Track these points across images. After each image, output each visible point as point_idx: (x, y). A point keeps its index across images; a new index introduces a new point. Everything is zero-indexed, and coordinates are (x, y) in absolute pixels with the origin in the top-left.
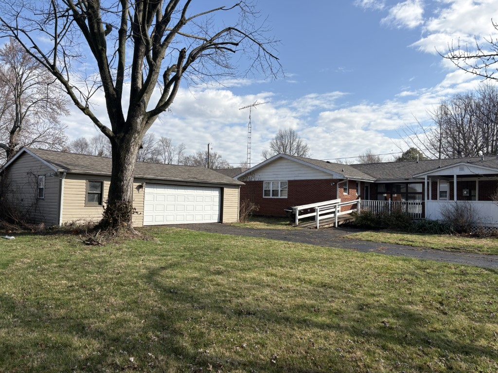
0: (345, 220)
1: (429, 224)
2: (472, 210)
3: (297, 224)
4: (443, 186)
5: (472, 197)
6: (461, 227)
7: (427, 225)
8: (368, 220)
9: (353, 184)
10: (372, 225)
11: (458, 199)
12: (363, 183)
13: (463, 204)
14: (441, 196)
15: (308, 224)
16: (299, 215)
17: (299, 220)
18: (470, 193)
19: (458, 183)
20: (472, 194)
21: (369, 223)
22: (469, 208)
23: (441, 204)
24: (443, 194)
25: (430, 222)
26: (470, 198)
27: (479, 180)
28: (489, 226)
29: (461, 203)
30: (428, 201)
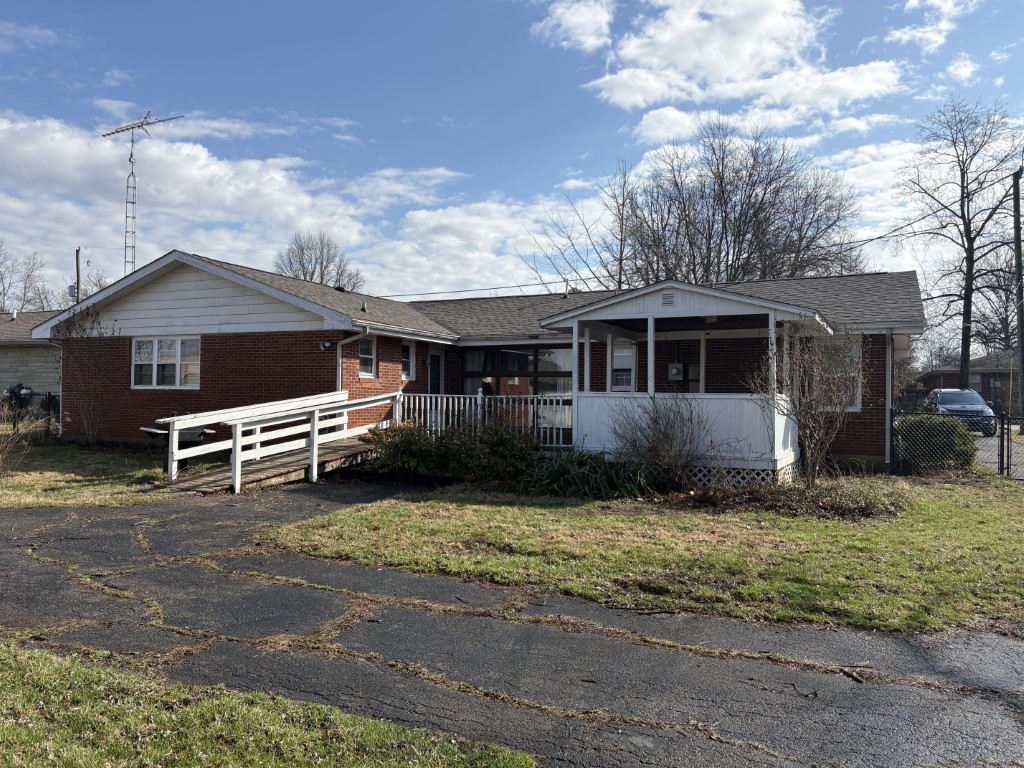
0: (348, 457)
1: (581, 464)
2: (695, 421)
3: (174, 478)
4: (622, 356)
5: (691, 385)
6: (667, 471)
7: (575, 470)
8: (413, 455)
9: (392, 348)
10: (422, 470)
11: (658, 389)
12: (422, 347)
13: (670, 402)
14: (616, 382)
15: (207, 479)
16: (183, 445)
17: (183, 463)
18: (686, 373)
19: (658, 344)
20: (690, 377)
21: (413, 463)
22: (686, 414)
23: (612, 402)
24: (620, 376)
25: (583, 460)
26: (685, 386)
27: (708, 337)
28: (738, 465)
29: (666, 399)
30: (582, 394)
